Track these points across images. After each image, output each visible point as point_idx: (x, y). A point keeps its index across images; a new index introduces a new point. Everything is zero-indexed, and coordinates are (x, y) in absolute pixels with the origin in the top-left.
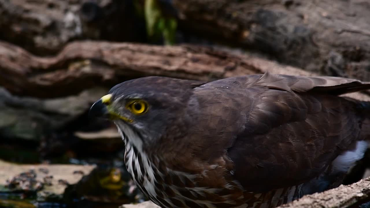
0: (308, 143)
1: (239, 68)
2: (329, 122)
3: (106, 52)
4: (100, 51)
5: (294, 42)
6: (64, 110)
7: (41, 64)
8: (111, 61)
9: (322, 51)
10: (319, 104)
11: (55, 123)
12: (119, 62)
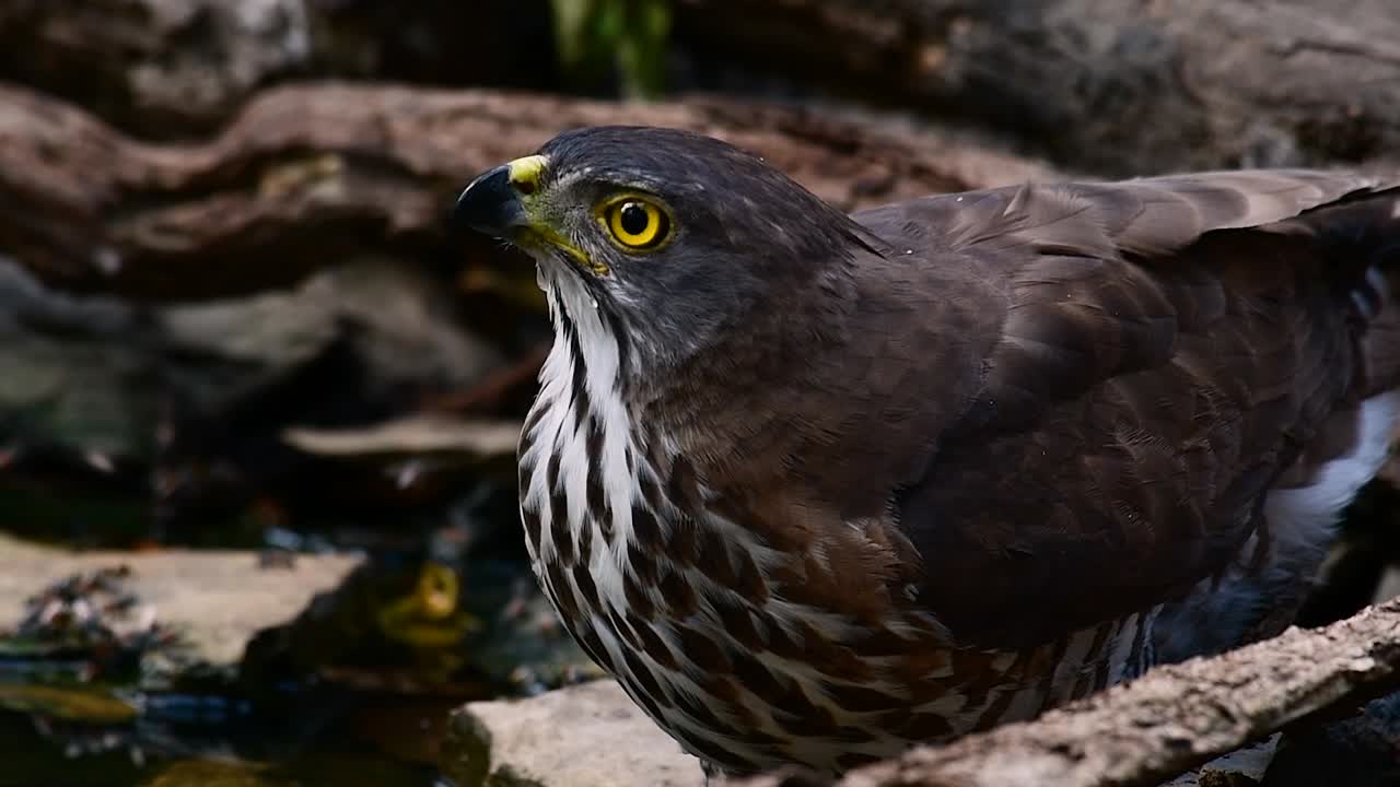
0: (1188, 444)
1: (906, 188)
2: (1253, 351)
3: (402, 127)
4: (380, 122)
5: (1113, 87)
6: (241, 346)
7: (154, 170)
8: (418, 160)
9: (1220, 122)
10: (1217, 291)
11: (207, 393)
12: (450, 164)
